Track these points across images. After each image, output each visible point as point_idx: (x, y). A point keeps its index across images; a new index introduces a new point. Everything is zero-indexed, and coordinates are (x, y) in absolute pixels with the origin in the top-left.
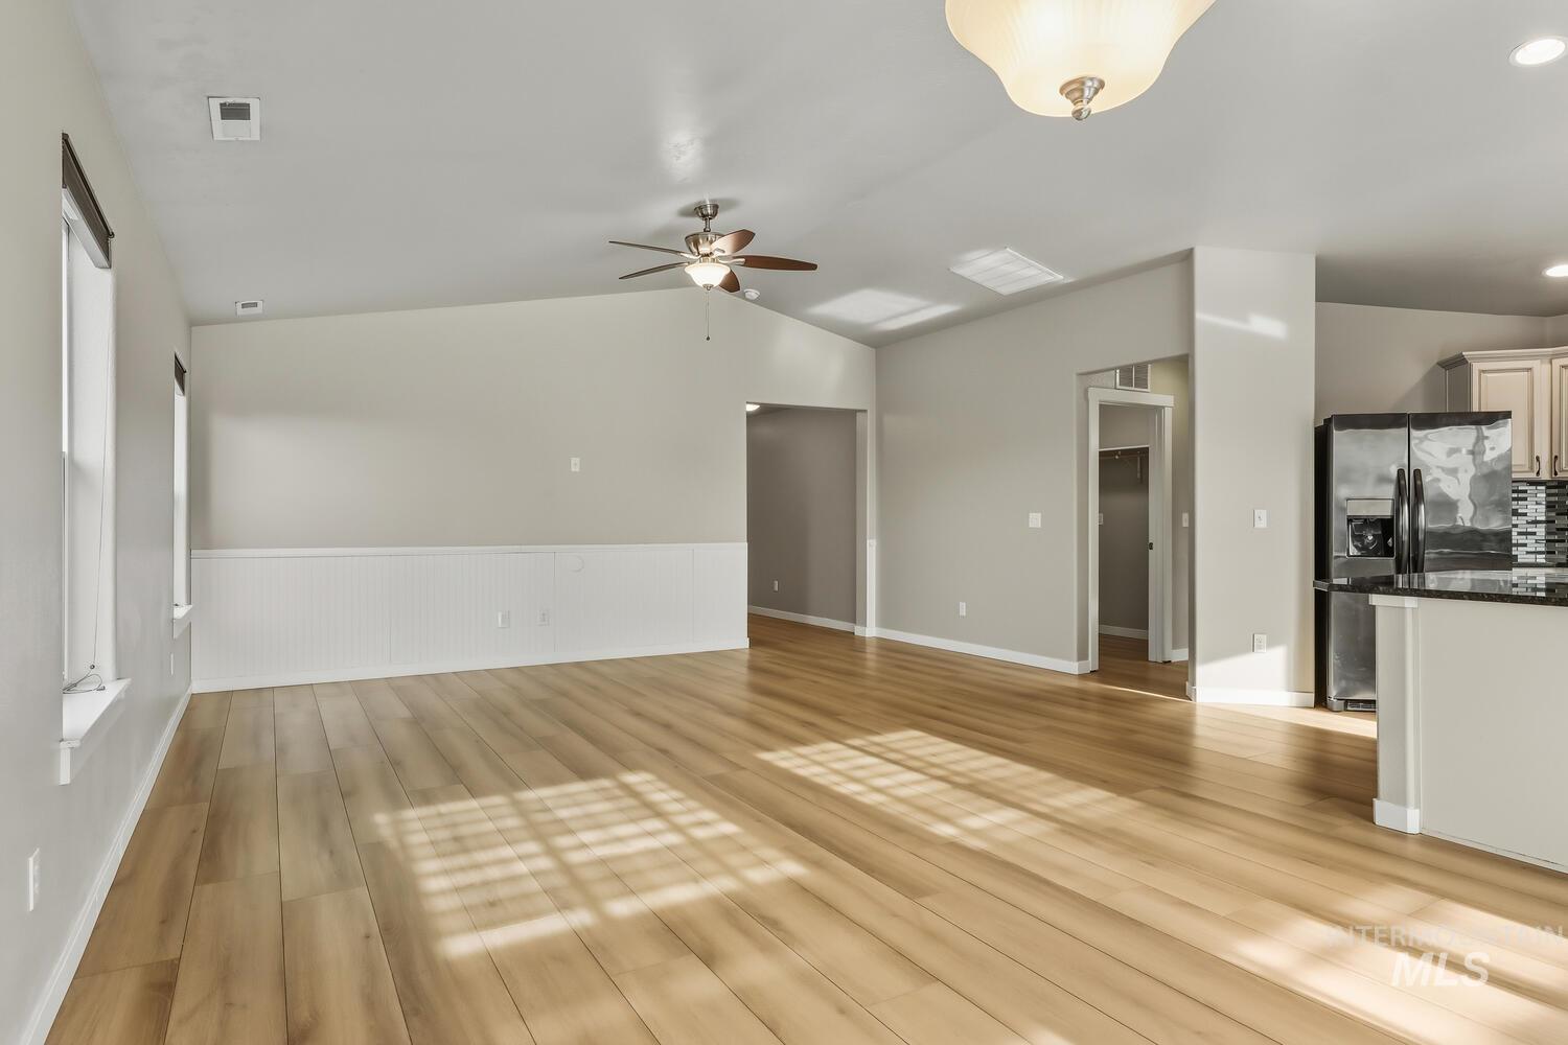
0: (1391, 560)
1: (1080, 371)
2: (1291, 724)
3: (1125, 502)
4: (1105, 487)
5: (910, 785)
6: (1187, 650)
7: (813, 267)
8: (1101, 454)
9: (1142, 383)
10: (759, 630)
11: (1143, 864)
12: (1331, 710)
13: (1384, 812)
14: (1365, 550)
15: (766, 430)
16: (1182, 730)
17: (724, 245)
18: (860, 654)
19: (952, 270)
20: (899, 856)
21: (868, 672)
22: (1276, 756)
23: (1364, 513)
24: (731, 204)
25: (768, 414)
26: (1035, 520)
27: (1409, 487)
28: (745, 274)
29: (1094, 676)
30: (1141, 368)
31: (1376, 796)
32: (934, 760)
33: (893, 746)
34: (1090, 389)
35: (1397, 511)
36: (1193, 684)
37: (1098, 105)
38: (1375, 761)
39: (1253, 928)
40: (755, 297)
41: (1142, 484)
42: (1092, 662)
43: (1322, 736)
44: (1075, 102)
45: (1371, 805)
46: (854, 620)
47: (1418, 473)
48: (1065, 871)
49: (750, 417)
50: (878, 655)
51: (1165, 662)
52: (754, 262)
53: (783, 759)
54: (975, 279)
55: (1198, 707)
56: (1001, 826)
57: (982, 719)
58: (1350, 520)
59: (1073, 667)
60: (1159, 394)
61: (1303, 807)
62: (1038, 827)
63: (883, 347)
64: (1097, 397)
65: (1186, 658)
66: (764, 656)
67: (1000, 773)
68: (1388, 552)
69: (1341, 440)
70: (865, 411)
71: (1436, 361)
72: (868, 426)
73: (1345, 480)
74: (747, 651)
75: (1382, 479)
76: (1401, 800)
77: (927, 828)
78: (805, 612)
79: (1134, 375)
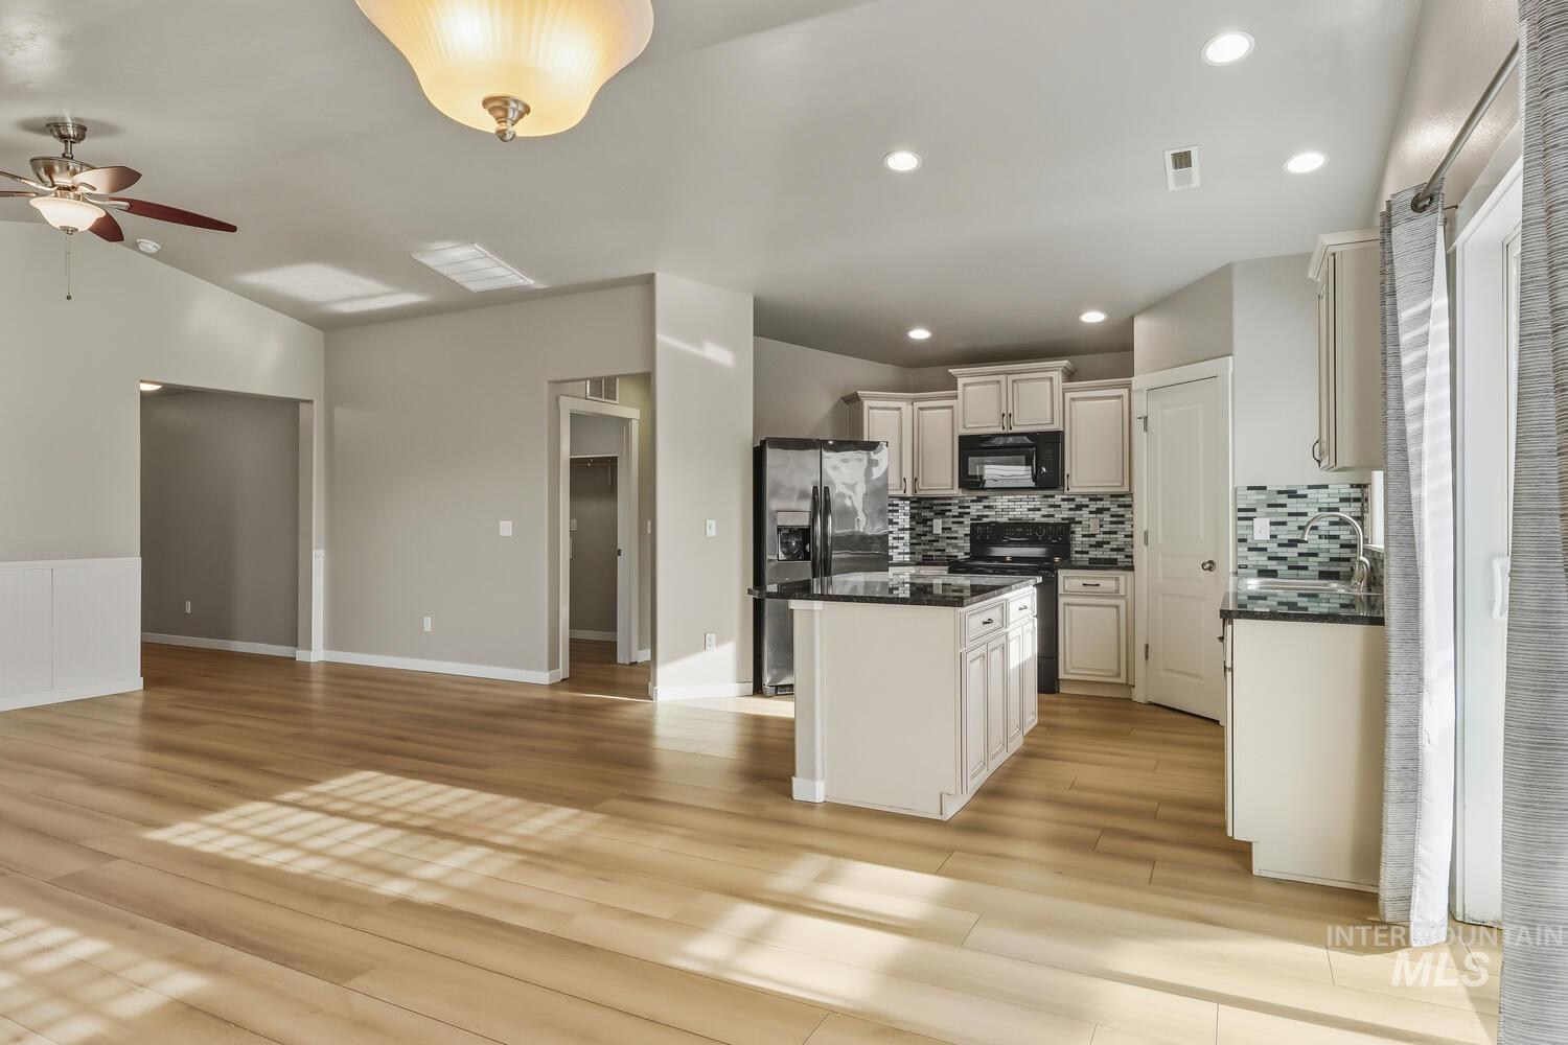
0: (809, 563)
1: (551, 379)
2: (737, 713)
3: (594, 508)
4: (576, 493)
5: (357, 839)
6: (649, 650)
7: (232, 229)
8: (572, 461)
9: (611, 395)
10: (159, 663)
11: (598, 881)
12: (765, 696)
13: (800, 788)
14: (792, 556)
15: (173, 414)
16: (643, 732)
17: (96, 180)
18: (300, 684)
19: (413, 256)
20: (326, 933)
21: (314, 706)
22: (723, 745)
23: (790, 523)
24: (106, 130)
25: (172, 394)
26: (506, 528)
27: (821, 501)
28: (127, 221)
29: (566, 684)
30: (611, 381)
31: (794, 774)
32: (389, 803)
33: (341, 794)
34: (561, 398)
35: (813, 520)
36: (655, 685)
37: (523, 129)
38: (793, 740)
39: (694, 925)
40: (155, 250)
41: (611, 491)
42: (563, 671)
43: (759, 722)
44: (499, 120)
45: (790, 782)
46: (295, 644)
47: (827, 489)
48: (519, 907)
49: (144, 396)
50: (326, 683)
51: (632, 664)
52: (138, 208)
53: (181, 835)
54: (442, 270)
55: (659, 706)
56: (458, 870)
57: (445, 747)
58: (779, 530)
59: (544, 677)
60: (626, 408)
61: (739, 793)
62: (500, 863)
63: (331, 327)
64: (568, 405)
65: (649, 658)
66: (166, 698)
67: (460, 808)
68: (807, 557)
69: (773, 457)
70: (311, 402)
71: (840, 396)
72: (314, 420)
73: (775, 494)
74: (141, 694)
75: (803, 495)
76: (812, 776)
77: (372, 890)
78: (228, 635)
79: (605, 387)
